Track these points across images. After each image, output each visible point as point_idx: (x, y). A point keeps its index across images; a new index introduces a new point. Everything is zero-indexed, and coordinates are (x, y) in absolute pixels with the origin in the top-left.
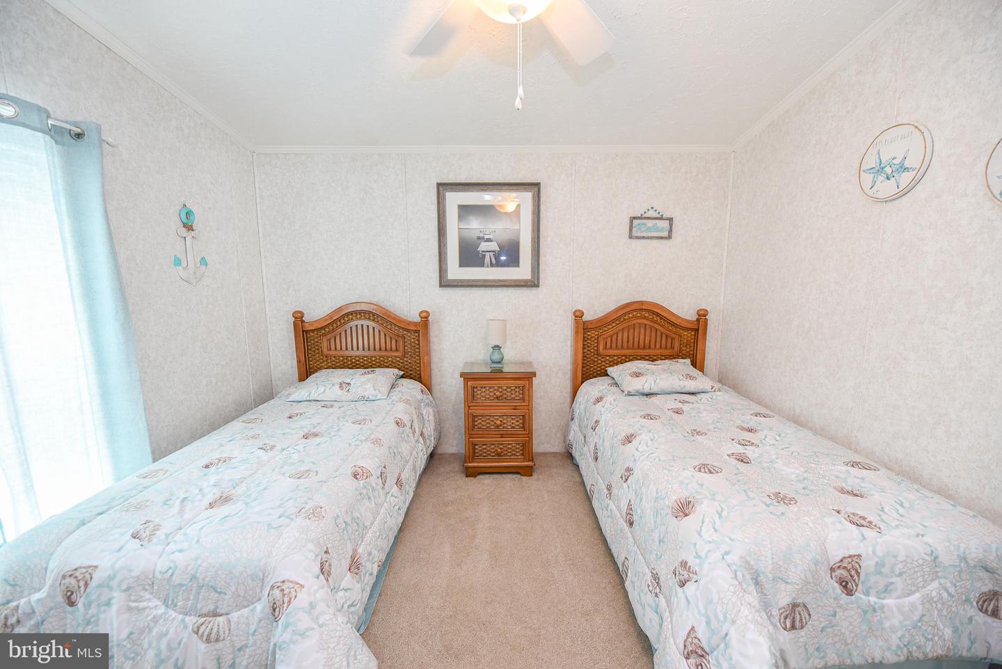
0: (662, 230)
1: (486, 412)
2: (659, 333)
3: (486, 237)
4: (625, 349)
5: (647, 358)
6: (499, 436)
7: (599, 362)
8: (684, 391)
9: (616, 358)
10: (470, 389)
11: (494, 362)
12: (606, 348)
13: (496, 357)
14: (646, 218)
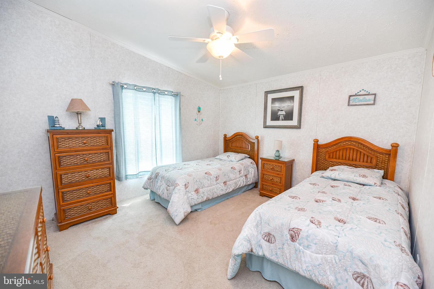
0: (370, 100)
1: (268, 173)
2: (362, 154)
3: (281, 109)
4: (340, 159)
5: (354, 166)
6: (272, 184)
7: (326, 164)
8: (356, 182)
9: (335, 163)
10: (263, 164)
11: (276, 157)
12: (330, 158)
13: (277, 154)
14: (358, 95)
